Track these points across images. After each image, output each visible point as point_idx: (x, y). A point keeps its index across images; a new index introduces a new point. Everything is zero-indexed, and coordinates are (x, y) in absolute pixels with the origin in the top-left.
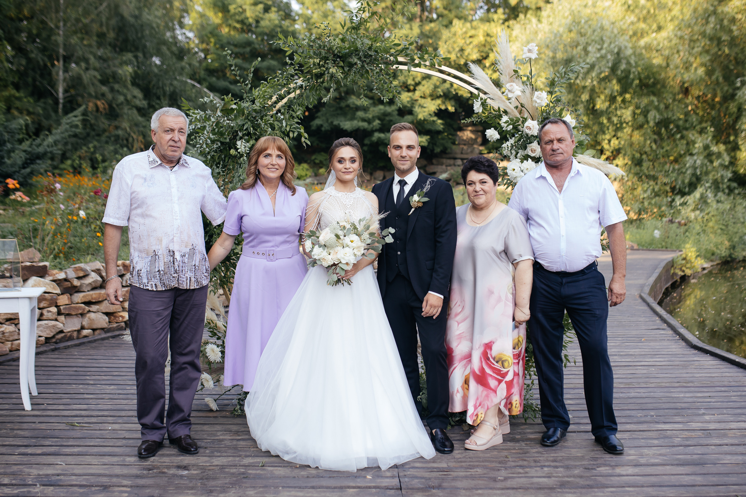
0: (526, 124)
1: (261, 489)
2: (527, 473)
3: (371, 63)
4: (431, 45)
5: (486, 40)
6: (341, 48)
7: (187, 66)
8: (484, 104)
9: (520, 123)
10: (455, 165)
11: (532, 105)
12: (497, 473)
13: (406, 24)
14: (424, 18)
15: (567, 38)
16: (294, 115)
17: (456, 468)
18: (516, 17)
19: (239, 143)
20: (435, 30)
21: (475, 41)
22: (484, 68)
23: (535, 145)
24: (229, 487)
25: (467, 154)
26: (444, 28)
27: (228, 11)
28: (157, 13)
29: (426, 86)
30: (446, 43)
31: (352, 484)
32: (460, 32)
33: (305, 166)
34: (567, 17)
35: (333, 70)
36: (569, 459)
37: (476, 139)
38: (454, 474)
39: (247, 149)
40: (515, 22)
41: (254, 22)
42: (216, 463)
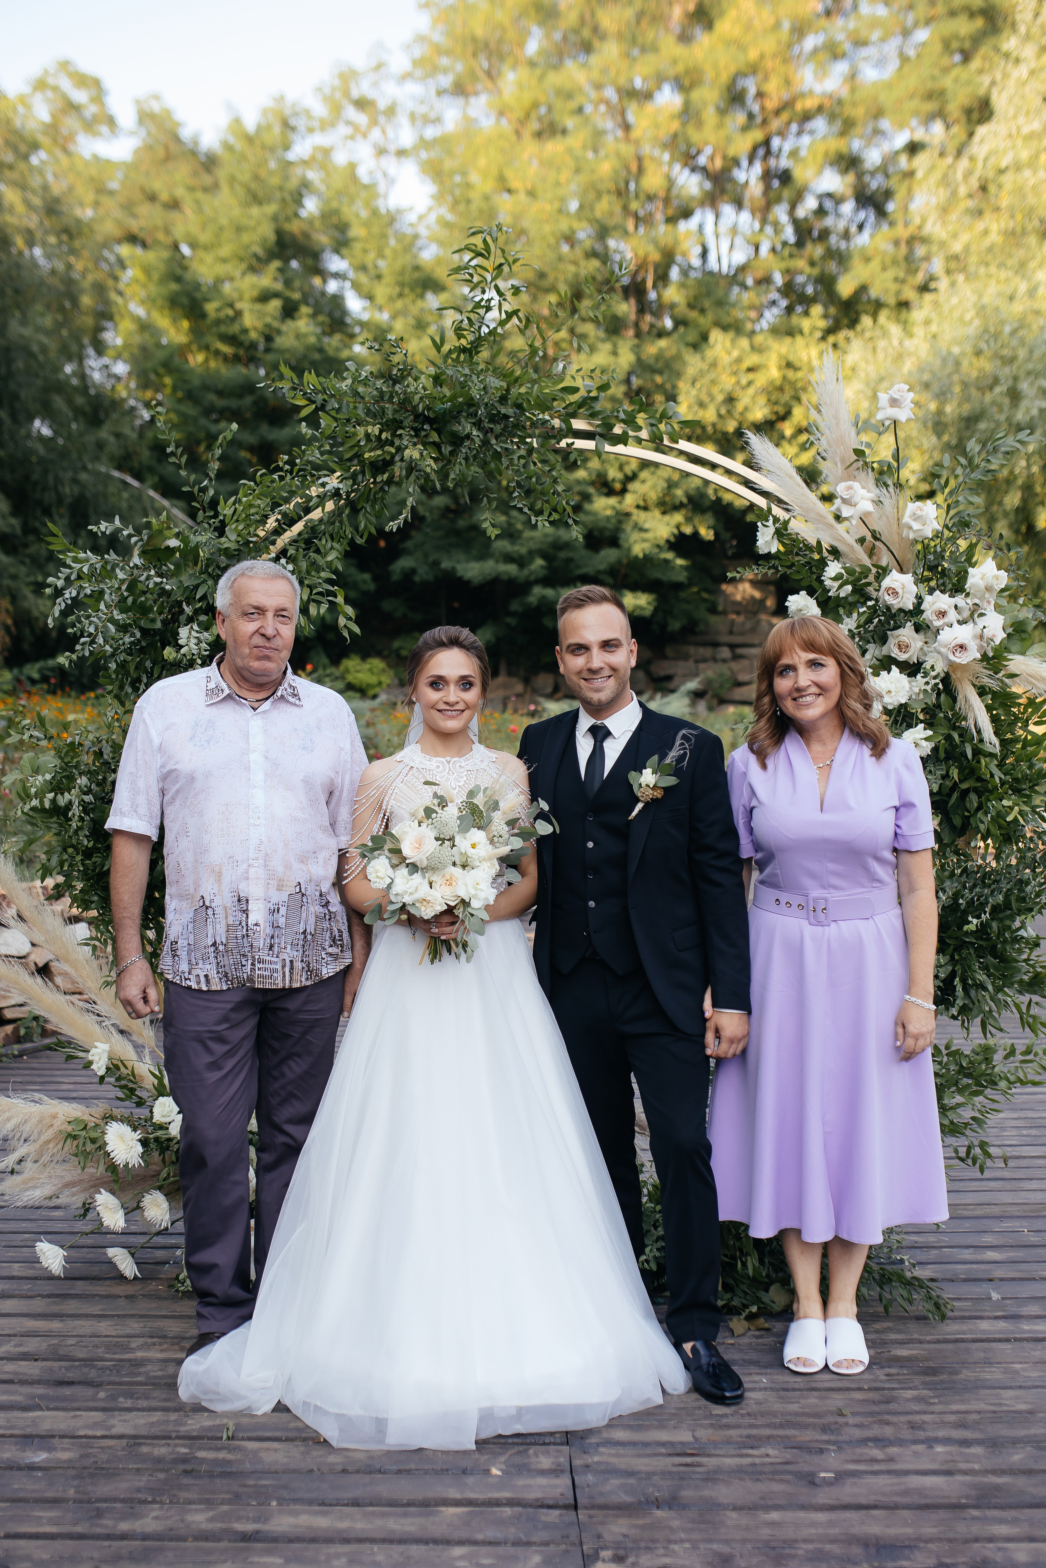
0: (887, 582)
1: (225, 1508)
2: (891, 1460)
3: (507, 433)
4: (660, 388)
5: (784, 378)
6: (431, 397)
7: (112, 439)
8: (781, 533)
9: (871, 578)
10: (715, 660)
11: (900, 534)
12: (816, 1459)
13: (603, 341)
14: (645, 327)
15: (972, 368)
16: (321, 561)
17: (715, 1444)
18: (853, 323)
19: (183, 632)
20: (668, 354)
21: (761, 380)
22: (779, 440)
23: (907, 633)
24: (145, 1502)
25: (742, 634)
26: (691, 350)
27: (203, 315)
28: (39, 321)
29: (649, 484)
30: (693, 383)
31: (454, 1494)
32: (726, 360)
33: (377, 663)
34: (970, 322)
35: (412, 453)
36: (997, 1417)
37: (762, 601)
38: (710, 1462)
39: (204, 645)
40: (850, 334)
41: (262, 340)
42: (119, 1429)
